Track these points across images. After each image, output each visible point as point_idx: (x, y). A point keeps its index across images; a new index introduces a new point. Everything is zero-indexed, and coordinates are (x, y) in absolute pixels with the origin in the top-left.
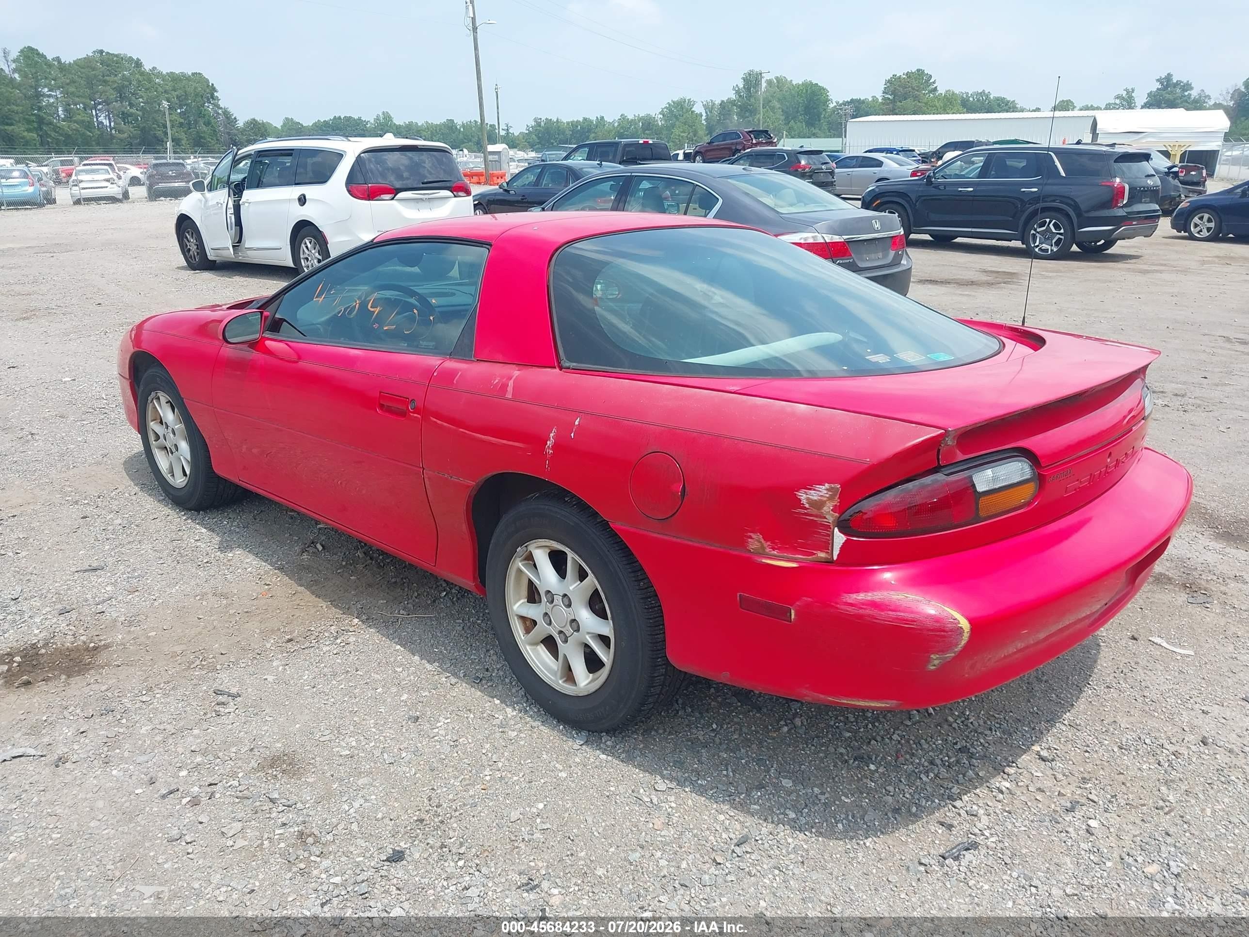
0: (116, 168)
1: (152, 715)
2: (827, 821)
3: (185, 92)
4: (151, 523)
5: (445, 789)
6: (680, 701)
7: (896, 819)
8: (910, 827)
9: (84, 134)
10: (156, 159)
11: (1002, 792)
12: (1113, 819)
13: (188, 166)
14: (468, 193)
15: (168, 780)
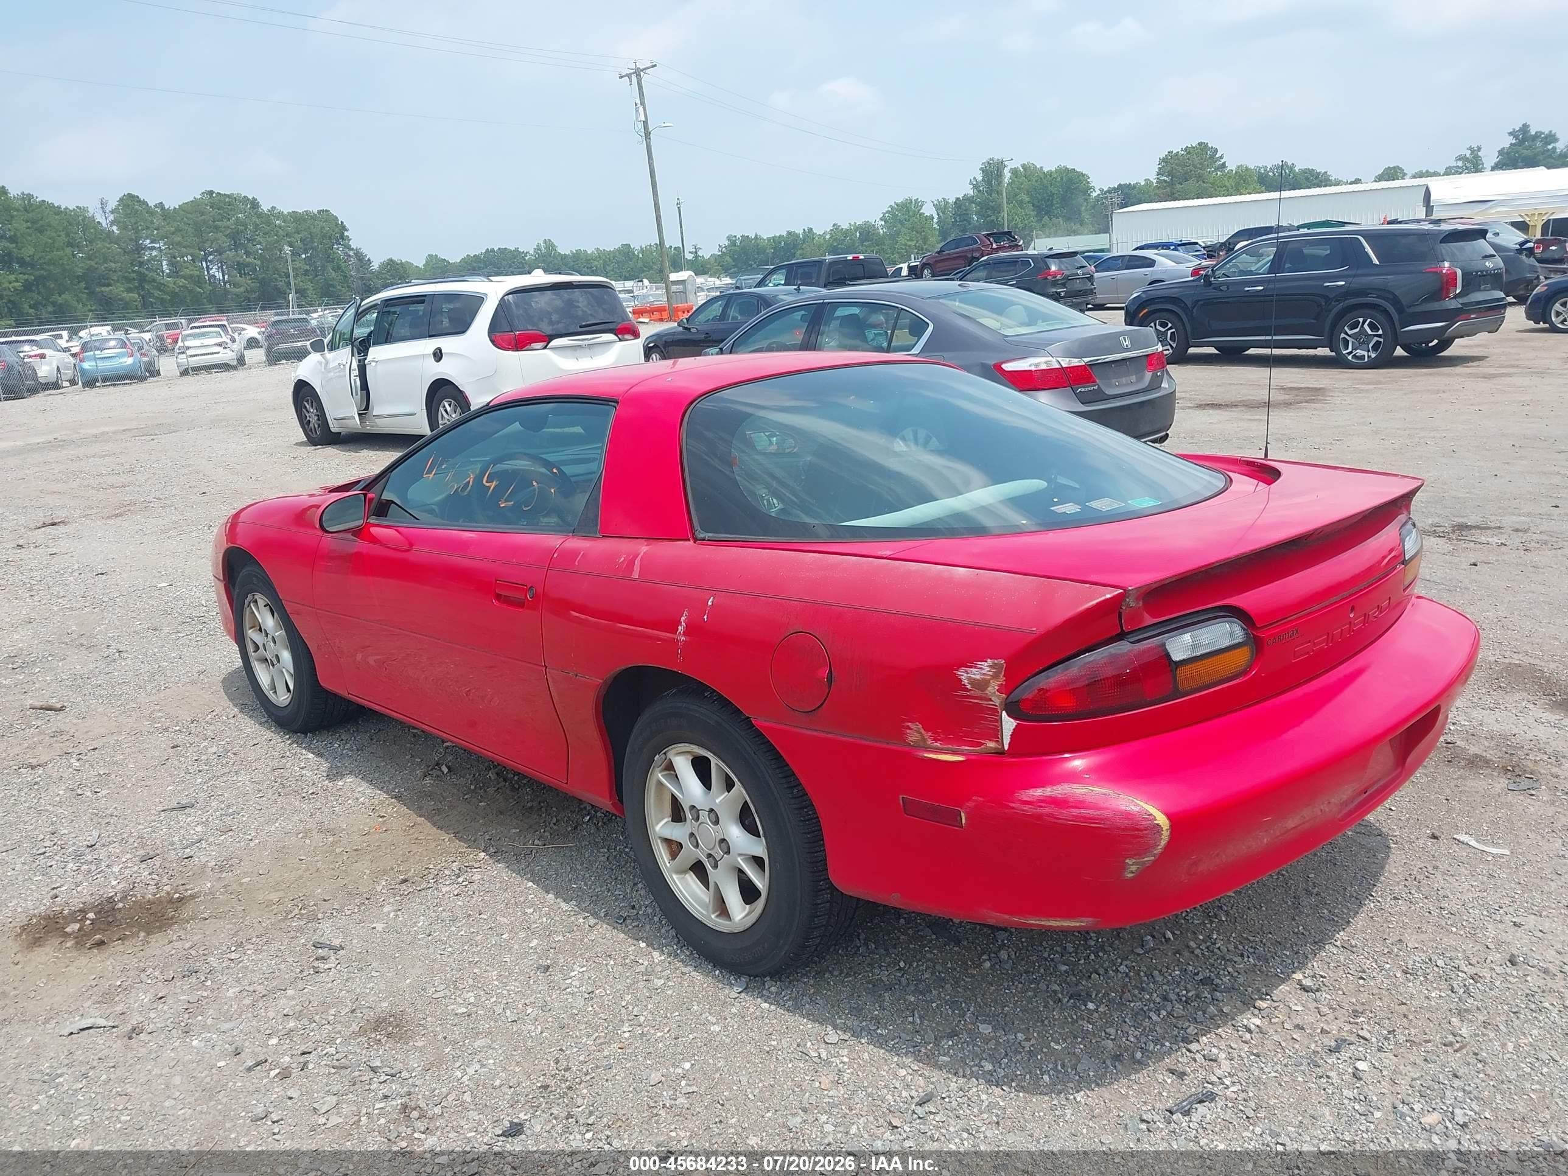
0: (229, 330)
1: (241, 975)
2: (1030, 1073)
3: (310, 234)
4: (250, 750)
5: (575, 1050)
6: (862, 936)
7: (1115, 1067)
8: (1133, 1077)
9: (191, 291)
10: (277, 314)
11: (1250, 1031)
12: (1388, 1059)
13: (312, 321)
14: (636, 335)
15: (256, 1050)
